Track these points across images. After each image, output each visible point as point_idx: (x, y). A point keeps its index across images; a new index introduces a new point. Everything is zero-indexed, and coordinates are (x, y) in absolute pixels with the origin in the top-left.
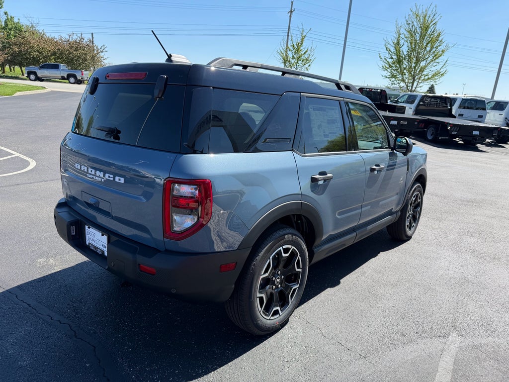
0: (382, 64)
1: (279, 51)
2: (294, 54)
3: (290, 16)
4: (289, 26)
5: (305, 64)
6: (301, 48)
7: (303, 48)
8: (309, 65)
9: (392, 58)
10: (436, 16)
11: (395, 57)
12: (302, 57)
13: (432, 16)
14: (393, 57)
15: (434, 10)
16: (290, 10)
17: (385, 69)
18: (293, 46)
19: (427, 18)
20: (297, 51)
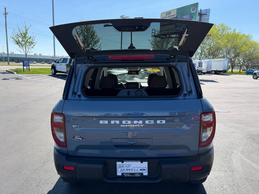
1: (12, 37)
2: (22, 39)
3: (6, 17)
4: (6, 22)
5: (31, 45)
6: (27, 36)
7: (28, 35)
8: (34, 45)
12: (29, 41)
16: (5, 13)
18: (21, 34)
20: (25, 37)
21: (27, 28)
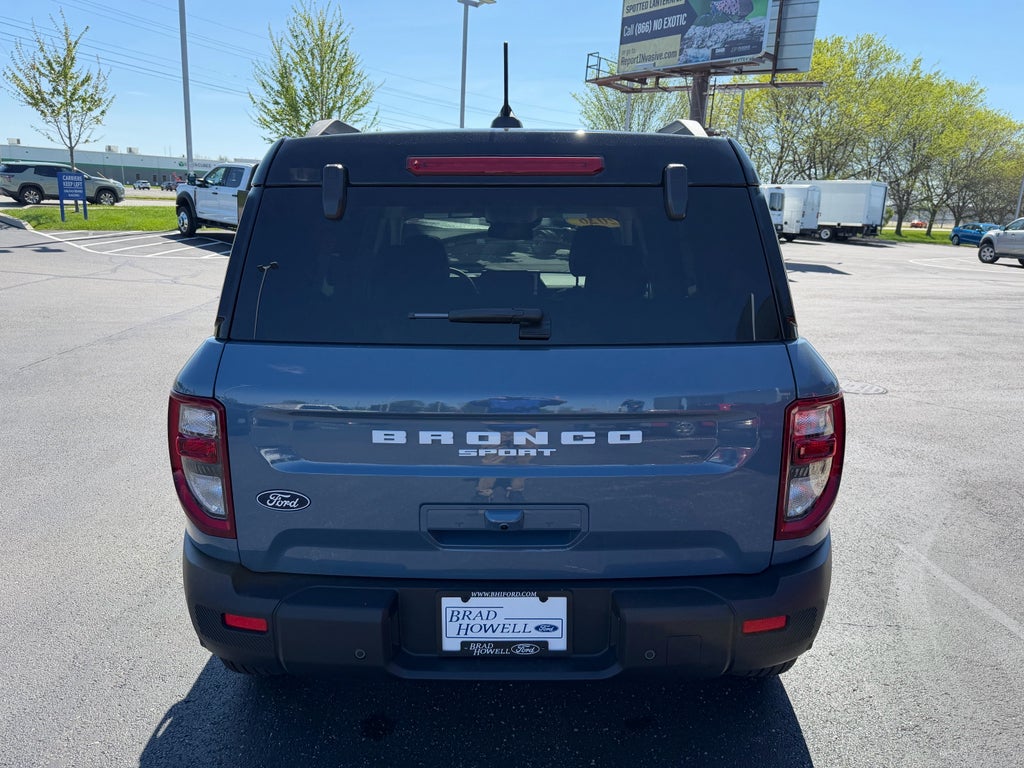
0: (257, 113)
1: (9, 74)
2: (54, 84)
5: (90, 109)
6: (73, 70)
7: (78, 70)
8: (103, 112)
9: (277, 103)
10: (344, 26)
11: (282, 101)
12: (81, 92)
13: (335, 26)
14: (279, 100)
15: (338, 14)
17: (264, 124)
18: (49, 63)
19: (326, 28)
20: (65, 77)
21: (73, 39)
